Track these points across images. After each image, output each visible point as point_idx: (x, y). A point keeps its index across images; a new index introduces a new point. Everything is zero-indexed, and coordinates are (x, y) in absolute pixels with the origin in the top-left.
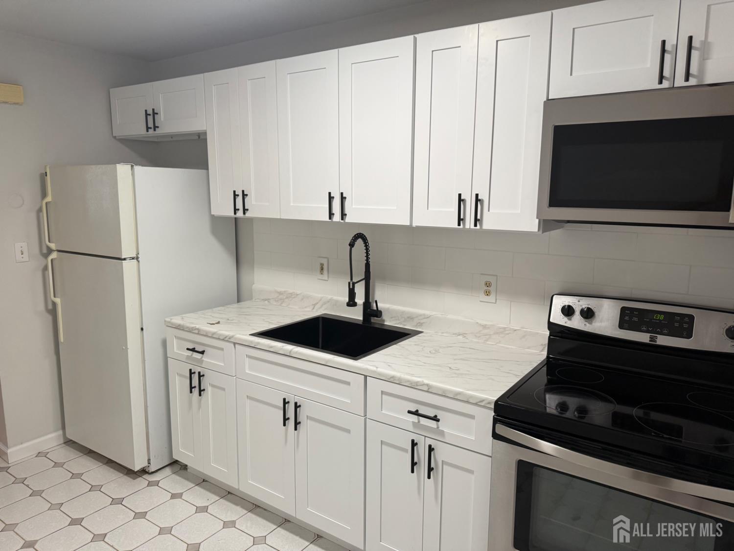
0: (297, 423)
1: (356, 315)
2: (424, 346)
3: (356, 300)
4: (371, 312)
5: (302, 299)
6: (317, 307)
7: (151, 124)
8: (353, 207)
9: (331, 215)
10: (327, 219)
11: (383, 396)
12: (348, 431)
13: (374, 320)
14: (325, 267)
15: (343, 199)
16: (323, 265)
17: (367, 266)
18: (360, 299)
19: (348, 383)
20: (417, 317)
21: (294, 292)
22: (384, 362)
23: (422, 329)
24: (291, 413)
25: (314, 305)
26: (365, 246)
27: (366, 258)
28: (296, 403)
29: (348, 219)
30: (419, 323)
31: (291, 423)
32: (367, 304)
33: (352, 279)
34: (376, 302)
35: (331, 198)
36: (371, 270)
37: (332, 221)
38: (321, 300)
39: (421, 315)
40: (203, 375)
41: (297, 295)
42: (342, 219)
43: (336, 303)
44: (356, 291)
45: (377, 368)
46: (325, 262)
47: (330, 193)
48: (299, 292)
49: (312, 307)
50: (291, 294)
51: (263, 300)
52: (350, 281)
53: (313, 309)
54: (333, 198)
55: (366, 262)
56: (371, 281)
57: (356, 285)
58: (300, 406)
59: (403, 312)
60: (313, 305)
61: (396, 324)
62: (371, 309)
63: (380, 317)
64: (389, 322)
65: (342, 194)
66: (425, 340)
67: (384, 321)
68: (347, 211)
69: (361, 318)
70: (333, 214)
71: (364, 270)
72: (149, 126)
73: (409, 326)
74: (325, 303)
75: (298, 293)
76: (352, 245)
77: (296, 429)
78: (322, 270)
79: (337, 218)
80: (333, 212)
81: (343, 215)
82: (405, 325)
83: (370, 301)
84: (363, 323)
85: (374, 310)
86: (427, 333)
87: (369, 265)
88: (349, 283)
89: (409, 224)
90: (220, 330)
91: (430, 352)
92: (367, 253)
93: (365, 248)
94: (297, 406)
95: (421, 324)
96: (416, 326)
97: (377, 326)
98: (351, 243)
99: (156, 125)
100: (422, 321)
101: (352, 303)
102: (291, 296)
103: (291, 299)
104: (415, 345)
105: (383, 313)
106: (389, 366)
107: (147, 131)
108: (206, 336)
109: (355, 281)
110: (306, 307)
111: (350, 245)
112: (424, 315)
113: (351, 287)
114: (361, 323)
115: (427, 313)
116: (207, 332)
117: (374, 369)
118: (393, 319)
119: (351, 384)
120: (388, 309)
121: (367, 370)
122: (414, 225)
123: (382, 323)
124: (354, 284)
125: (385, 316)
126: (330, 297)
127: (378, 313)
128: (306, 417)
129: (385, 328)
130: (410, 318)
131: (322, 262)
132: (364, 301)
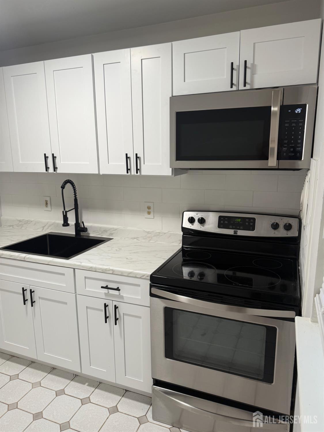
0: (32, 302)
1: (70, 231)
2: (113, 247)
3: (69, 222)
5: (35, 224)
6: (45, 228)
8: (61, 163)
9: (47, 168)
10: (44, 171)
11: (86, 279)
12: (66, 303)
13: (82, 234)
14: (49, 203)
15: (54, 158)
16: (47, 201)
17: (76, 200)
18: (72, 221)
19: (64, 274)
20: (109, 230)
21: (29, 220)
22: (86, 259)
23: (113, 237)
24: (28, 296)
26: (73, 188)
27: (74, 196)
28: (31, 290)
29: (59, 171)
30: (111, 233)
31: (29, 303)
32: (77, 225)
33: (64, 209)
34: (83, 222)
35: (46, 158)
36: (78, 203)
37: (48, 172)
38: (47, 224)
39: (111, 229)
42: (55, 171)
43: (54, 224)
44: (68, 217)
45: (81, 263)
46: (48, 199)
47: (45, 154)
48: (32, 220)
49: (42, 228)
50: (27, 221)
51: (9, 226)
53: (43, 229)
54: (48, 157)
55: (74, 198)
56: (79, 210)
57: (68, 213)
58: (34, 291)
59: (101, 228)
61: (97, 235)
62: (80, 227)
63: (86, 232)
64: (93, 234)
65: (53, 155)
66: (114, 243)
67: (89, 234)
68: (57, 165)
69: (74, 233)
71: (74, 203)
73: (105, 236)
74: (50, 226)
76: (63, 187)
77: (32, 306)
78: (47, 204)
79: (51, 170)
80: (49, 167)
81: (55, 168)
82: (102, 235)
83: (80, 222)
84: (75, 236)
85: (83, 228)
86: (115, 239)
87: (77, 199)
88: (63, 212)
89: (98, 173)
91: (116, 250)
92: (75, 192)
93: (73, 189)
94: (31, 292)
95: (111, 234)
96: (109, 235)
97: (85, 237)
98: (63, 186)
100: (112, 232)
101: (66, 224)
102: (27, 222)
103: (27, 224)
104: (108, 247)
105: (88, 229)
106: (89, 261)
109: (67, 210)
110: (38, 229)
111: (62, 187)
112: (113, 228)
113: (65, 214)
114: (74, 236)
115: (115, 227)
117: (79, 264)
118: (95, 232)
119: (65, 274)
120: (91, 227)
121: (75, 265)
122: (101, 173)
123: (88, 235)
124: (66, 212)
125: (89, 231)
126: (53, 221)
127: (85, 230)
128: (38, 298)
129: (90, 238)
130: (105, 231)
131: (47, 199)
132: (75, 222)
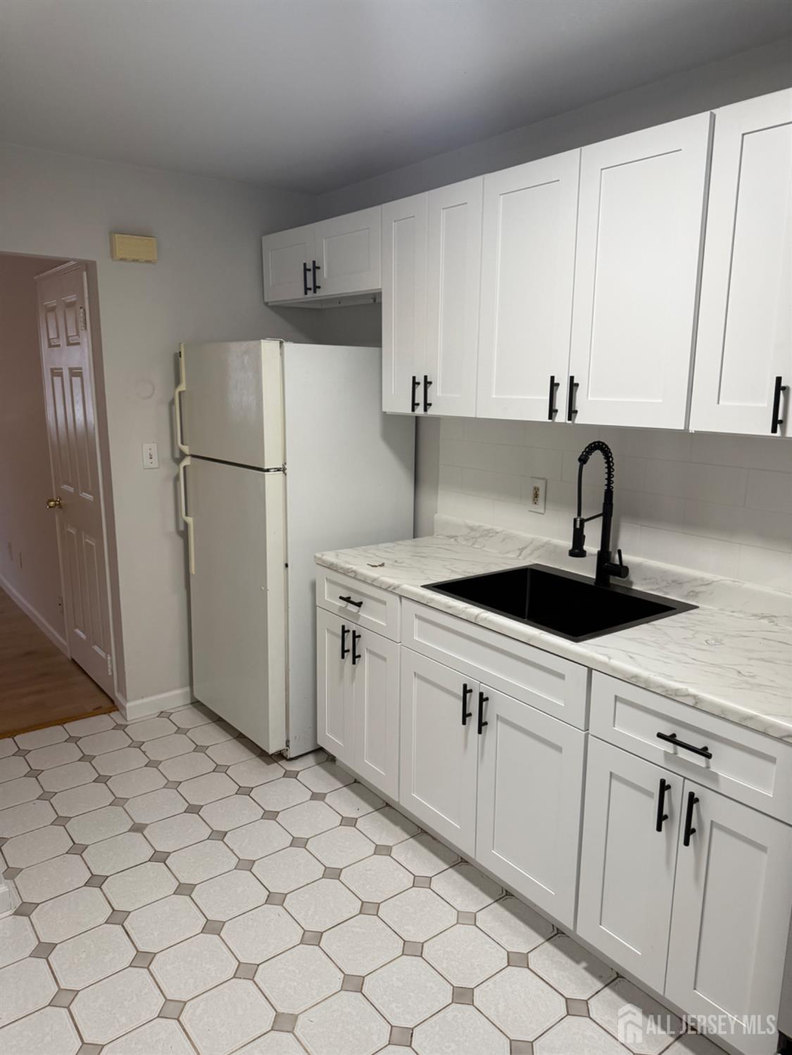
0: (482, 724)
1: (586, 569)
2: (697, 632)
3: (585, 547)
4: (609, 565)
5: (504, 540)
6: (525, 553)
7: (310, 285)
8: (589, 398)
9: (552, 412)
10: (545, 418)
11: (618, 704)
12: (559, 749)
13: (614, 580)
14: (541, 493)
15: (573, 386)
16: (538, 489)
17: (609, 494)
18: (592, 546)
19: (562, 677)
20: (688, 582)
21: (492, 529)
22: (624, 651)
23: (697, 602)
24: (473, 707)
25: (522, 550)
26: (606, 463)
27: (606, 482)
28: (481, 694)
29: (579, 419)
30: (692, 591)
31: (474, 722)
32: (604, 555)
33: (579, 514)
34: (620, 552)
35: (554, 385)
36: (614, 501)
37: (553, 422)
38: (531, 543)
39: (695, 579)
40: (359, 636)
41: (497, 533)
42: (570, 419)
43: (552, 550)
44: (585, 533)
45: (610, 658)
46: (540, 484)
47: (552, 378)
48: (499, 529)
49: (518, 552)
50: (488, 530)
51: (448, 536)
52: (576, 516)
53: (519, 555)
54: (558, 385)
55: (606, 488)
56: (613, 518)
57: (586, 524)
58: (487, 699)
59: (665, 572)
60: (519, 549)
61: (652, 590)
62: (611, 564)
63: (624, 577)
64: (640, 586)
65: (572, 378)
66: (700, 621)
67: (631, 583)
68: (578, 405)
69: (594, 576)
70: (556, 411)
71: (603, 501)
72: (308, 286)
73: (673, 596)
74: (537, 548)
75: (498, 531)
76: (583, 460)
77: (480, 732)
78: (536, 497)
79: (562, 417)
80: (557, 408)
81: (572, 412)
82: (667, 593)
83: (610, 550)
84: (595, 583)
85: (616, 565)
86: (703, 610)
87: (612, 492)
88: (575, 520)
89: (682, 428)
90: (384, 576)
91: (706, 641)
92: (610, 474)
93: (606, 465)
94: (482, 699)
95: (695, 594)
96: (687, 596)
97: (619, 591)
98: (583, 457)
99: (317, 285)
100: (698, 589)
101: (577, 550)
102: (488, 533)
103: (486, 538)
104: (682, 627)
105: (630, 571)
106: (631, 657)
107: (306, 293)
108: (364, 582)
109: (585, 518)
110: (508, 552)
111: (580, 460)
112: (702, 579)
113: (578, 526)
114: (593, 584)
115: (708, 576)
116: (366, 577)
117: (605, 659)
118: (648, 581)
119: (566, 678)
120: (639, 566)
121: (593, 659)
122: (693, 428)
123: (629, 587)
124: (582, 522)
125: (633, 576)
126: (545, 539)
127: (622, 570)
128: (496, 718)
129: (634, 595)
130: (678, 582)
131: (537, 485)
132: (599, 549)
